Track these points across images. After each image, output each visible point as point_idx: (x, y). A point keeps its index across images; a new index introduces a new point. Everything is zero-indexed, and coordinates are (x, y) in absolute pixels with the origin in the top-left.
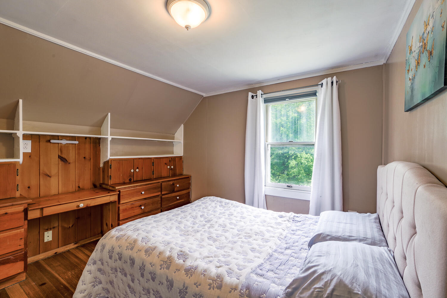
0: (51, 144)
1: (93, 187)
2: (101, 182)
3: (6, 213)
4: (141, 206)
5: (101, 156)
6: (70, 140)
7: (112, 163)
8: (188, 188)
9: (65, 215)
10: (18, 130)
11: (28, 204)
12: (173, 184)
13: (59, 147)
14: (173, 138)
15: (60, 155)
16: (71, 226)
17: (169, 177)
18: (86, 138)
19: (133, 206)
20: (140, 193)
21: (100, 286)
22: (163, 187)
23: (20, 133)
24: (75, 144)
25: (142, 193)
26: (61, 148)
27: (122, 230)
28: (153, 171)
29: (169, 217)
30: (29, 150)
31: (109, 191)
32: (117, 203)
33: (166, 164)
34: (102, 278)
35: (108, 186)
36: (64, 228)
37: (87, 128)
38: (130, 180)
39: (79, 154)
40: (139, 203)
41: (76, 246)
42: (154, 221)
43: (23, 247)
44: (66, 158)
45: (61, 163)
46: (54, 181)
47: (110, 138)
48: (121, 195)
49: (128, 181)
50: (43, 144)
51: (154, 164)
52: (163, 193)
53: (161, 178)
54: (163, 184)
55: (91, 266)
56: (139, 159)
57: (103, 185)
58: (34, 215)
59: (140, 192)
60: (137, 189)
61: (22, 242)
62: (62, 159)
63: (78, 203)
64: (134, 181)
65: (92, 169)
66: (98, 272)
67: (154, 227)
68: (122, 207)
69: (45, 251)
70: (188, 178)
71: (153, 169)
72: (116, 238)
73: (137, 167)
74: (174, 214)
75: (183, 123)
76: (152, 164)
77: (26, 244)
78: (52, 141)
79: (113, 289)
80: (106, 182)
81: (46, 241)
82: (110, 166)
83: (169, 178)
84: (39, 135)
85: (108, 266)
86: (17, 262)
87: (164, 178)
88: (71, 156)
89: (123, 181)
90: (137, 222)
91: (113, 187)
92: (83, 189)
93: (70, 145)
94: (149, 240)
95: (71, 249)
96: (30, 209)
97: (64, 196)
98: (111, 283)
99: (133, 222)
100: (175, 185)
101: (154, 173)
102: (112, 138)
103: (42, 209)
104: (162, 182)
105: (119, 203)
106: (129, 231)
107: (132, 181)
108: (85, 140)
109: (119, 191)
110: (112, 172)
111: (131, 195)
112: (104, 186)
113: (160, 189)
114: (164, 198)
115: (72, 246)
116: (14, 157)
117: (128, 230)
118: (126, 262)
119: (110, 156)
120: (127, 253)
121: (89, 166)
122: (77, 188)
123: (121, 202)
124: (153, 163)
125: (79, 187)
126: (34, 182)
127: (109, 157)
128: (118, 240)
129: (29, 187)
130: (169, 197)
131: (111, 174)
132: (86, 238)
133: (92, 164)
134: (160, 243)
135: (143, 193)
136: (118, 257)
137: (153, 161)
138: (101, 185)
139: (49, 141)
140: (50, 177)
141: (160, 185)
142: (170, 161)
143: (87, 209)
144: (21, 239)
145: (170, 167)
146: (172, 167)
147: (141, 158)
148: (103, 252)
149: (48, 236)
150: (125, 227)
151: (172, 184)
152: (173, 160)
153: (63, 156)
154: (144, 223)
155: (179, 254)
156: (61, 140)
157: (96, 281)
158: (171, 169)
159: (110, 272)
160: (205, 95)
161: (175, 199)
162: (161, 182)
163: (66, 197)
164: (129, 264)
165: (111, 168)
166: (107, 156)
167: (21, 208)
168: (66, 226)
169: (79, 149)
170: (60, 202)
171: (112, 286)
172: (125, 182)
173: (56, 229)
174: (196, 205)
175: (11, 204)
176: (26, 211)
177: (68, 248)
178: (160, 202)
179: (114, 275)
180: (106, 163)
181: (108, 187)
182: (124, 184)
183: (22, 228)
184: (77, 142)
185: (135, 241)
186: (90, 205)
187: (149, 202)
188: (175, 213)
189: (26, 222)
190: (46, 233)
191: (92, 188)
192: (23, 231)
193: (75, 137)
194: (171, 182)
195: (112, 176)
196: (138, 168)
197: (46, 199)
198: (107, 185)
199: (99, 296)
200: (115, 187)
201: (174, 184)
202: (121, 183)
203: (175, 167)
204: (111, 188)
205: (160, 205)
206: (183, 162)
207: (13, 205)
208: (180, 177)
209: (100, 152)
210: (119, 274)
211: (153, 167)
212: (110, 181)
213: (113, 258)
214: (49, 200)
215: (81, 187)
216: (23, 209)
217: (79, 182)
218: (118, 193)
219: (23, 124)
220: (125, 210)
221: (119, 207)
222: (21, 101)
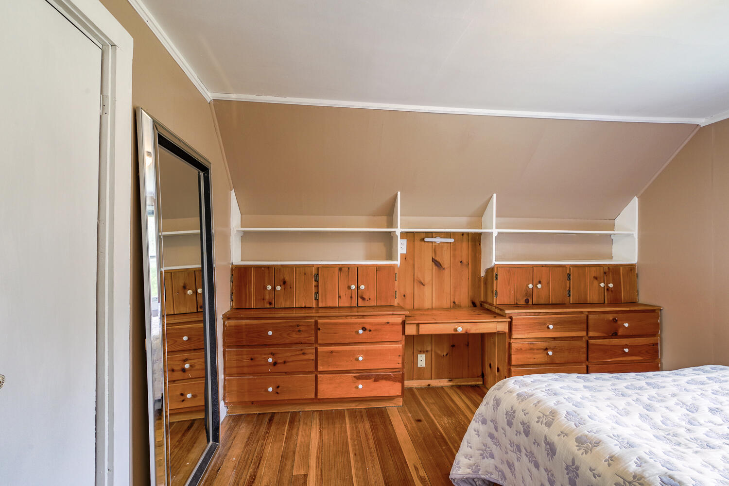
0: (426, 244)
1: (472, 305)
2: (482, 300)
3: (388, 323)
4: (546, 349)
5: (482, 259)
6: (444, 238)
7: (499, 271)
8: (654, 335)
9: (438, 338)
10: (397, 228)
11: (406, 316)
12: (615, 320)
13: (433, 246)
14: (612, 228)
15: (433, 257)
16: (445, 354)
17: (602, 304)
18: (463, 234)
19: (532, 346)
20: (546, 326)
21: (491, 461)
22: (590, 322)
23: (398, 231)
24: (450, 243)
25: (548, 328)
26: (435, 248)
27: (525, 385)
28: (569, 291)
29: (616, 387)
30: (405, 252)
31: (496, 315)
32: (507, 335)
33: (596, 278)
34: (496, 450)
35: (493, 307)
36: (437, 355)
37: (464, 220)
38: (527, 301)
39: (454, 256)
40: (543, 344)
41: (450, 384)
42: (585, 387)
43: (400, 366)
44: (440, 262)
45: (434, 267)
46: (427, 290)
47: (495, 232)
48: (513, 324)
49: (522, 302)
50: (417, 243)
51: (571, 277)
52: (591, 334)
53: (585, 304)
54: (591, 317)
55: (479, 425)
56: (543, 266)
57: (485, 304)
58: (411, 330)
59: (545, 324)
60: (539, 318)
61: (400, 361)
62: (436, 262)
63: (455, 326)
64: (533, 304)
65: (470, 279)
66: (489, 438)
67: (587, 398)
68: (515, 345)
69: (419, 378)
70: (653, 312)
71: (568, 286)
72: (518, 395)
73: (538, 280)
74: (629, 384)
75: (636, 195)
76: (567, 277)
77: (403, 363)
78: (427, 240)
79: (513, 477)
80: (489, 301)
81: (419, 366)
82: (496, 276)
83: (604, 307)
84: (413, 233)
85: (506, 436)
86: (396, 382)
87: (592, 305)
88: (446, 259)
89: (516, 302)
90: (551, 378)
91: (501, 310)
92: (459, 306)
93: (445, 244)
94: (584, 422)
95: (445, 386)
96: (407, 322)
97: (439, 312)
98: (510, 466)
99: (543, 376)
100: (619, 322)
101: (571, 293)
102: (498, 233)
103: (418, 325)
104: (589, 312)
105: (510, 337)
106: (539, 391)
107: (530, 303)
108: (461, 236)
109: (511, 318)
110: (500, 285)
111: (531, 327)
112: (486, 306)
113: (585, 326)
114: (593, 345)
115: (444, 383)
116: (393, 258)
117: (536, 389)
118: (538, 444)
119: (496, 260)
120: (539, 429)
121: (466, 274)
122: (452, 304)
123: (514, 336)
124: (569, 275)
125: (454, 303)
126: (409, 291)
127: (495, 262)
128: (520, 400)
129: (404, 296)
130: (605, 345)
131: (497, 288)
132: (463, 378)
133: (470, 270)
134: (609, 436)
135: (551, 327)
136: (522, 428)
137: (568, 272)
138: (482, 303)
139: (423, 240)
140: (424, 285)
141: (585, 318)
142: (605, 273)
143: (467, 335)
144: (399, 356)
145: (607, 285)
146: (611, 285)
147: (546, 266)
148: (498, 411)
149: (422, 360)
150: (530, 381)
151: (611, 319)
152: (612, 272)
153: (437, 259)
154: (566, 385)
155: (665, 480)
156: (435, 238)
157: (485, 450)
158: (608, 290)
159: (509, 447)
160: (703, 122)
161: (620, 352)
162: (587, 313)
163: (441, 314)
164: (544, 449)
165: (496, 279)
166: (491, 261)
167: (399, 320)
168: (439, 352)
169: (455, 250)
170: (435, 320)
171: (511, 472)
172: (519, 303)
173: (429, 354)
174: (689, 378)
175: (391, 313)
176: (404, 324)
177: (442, 384)
178: (585, 350)
179: (516, 455)
180: (490, 271)
181: (493, 309)
182: (517, 306)
183: (400, 344)
184: (452, 240)
185: (553, 413)
186: (470, 330)
187: (561, 347)
188: (632, 383)
189: (404, 336)
190: (419, 356)
191: (470, 306)
192: (401, 348)
193: (450, 233)
194: (610, 315)
195: (498, 291)
196: (540, 282)
197: (421, 313)
198: (492, 305)
199: (489, 475)
200: (503, 310)
201: (617, 321)
202: (511, 304)
203: (617, 284)
204: (497, 311)
205: (585, 356)
206: (637, 277)
207: (393, 314)
208: (632, 308)
209: (481, 255)
210: (525, 459)
211: (568, 282)
212: (495, 299)
213: (514, 426)
214: (424, 314)
215: (456, 303)
216: (401, 322)
217: (454, 295)
218: (510, 320)
219: (401, 220)
220: (520, 350)
221: (510, 344)
222: (399, 193)
